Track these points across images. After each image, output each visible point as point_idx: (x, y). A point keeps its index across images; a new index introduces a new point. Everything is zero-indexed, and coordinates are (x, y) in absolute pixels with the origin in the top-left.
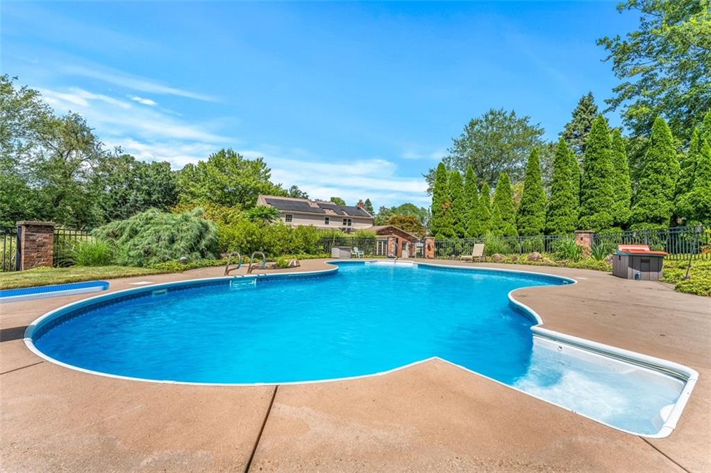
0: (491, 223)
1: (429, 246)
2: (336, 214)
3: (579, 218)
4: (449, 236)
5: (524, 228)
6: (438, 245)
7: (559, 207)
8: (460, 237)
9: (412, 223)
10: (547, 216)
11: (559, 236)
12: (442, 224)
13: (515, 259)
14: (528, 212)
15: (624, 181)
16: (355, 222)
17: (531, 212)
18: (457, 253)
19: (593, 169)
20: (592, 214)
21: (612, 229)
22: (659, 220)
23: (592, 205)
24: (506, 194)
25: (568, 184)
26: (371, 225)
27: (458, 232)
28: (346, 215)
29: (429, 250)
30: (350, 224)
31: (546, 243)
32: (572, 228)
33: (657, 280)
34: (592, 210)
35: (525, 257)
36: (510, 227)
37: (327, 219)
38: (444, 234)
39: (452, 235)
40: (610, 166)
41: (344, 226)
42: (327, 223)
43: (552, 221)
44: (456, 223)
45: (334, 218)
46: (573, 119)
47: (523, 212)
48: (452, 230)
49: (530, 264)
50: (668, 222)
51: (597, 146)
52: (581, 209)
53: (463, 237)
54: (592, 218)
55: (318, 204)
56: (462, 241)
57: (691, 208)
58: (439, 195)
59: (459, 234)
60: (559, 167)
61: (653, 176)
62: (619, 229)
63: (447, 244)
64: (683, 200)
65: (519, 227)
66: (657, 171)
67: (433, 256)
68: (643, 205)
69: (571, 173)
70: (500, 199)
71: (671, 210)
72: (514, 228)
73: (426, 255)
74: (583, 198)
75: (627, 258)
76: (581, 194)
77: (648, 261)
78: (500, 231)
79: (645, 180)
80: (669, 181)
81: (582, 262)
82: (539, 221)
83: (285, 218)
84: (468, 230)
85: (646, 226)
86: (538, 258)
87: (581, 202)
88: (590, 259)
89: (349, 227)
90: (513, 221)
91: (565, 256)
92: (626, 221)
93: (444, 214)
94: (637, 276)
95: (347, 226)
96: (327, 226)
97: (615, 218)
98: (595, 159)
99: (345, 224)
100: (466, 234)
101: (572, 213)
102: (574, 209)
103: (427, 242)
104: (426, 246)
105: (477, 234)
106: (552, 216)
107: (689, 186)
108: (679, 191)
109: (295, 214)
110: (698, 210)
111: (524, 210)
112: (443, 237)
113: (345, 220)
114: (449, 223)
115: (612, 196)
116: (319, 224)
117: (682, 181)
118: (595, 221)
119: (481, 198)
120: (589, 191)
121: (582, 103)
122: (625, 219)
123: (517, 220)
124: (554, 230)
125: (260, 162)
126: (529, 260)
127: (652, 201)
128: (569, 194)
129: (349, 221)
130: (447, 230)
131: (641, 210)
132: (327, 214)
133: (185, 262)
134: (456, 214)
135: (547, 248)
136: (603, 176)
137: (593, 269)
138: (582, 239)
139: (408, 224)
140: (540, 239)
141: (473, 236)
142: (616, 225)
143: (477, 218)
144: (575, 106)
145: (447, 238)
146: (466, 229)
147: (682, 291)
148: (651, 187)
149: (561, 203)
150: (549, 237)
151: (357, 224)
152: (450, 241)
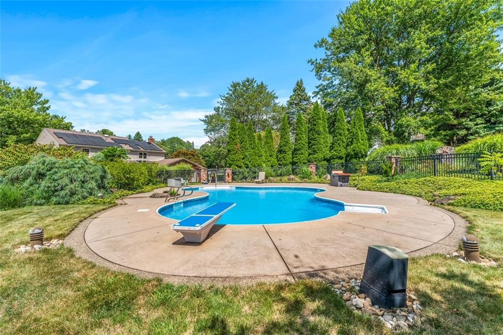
0: (263, 158)
1: (228, 175)
2: (132, 149)
3: (309, 156)
4: (240, 167)
5: (281, 161)
6: (234, 173)
7: (299, 149)
8: (246, 168)
9: (193, 155)
10: (293, 154)
11: (300, 166)
12: (235, 159)
13: (281, 180)
14: (283, 152)
15: (327, 137)
16: (150, 156)
17: (285, 152)
18: (245, 178)
19: (314, 130)
20: (315, 154)
21: (323, 162)
22: (341, 158)
23: (315, 149)
24: (271, 140)
25: (303, 137)
27: (246, 164)
28: (142, 149)
29: (229, 177)
30: (145, 157)
31: (293, 170)
32: (306, 161)
33: (347, 186)
34: (315, 152)
35: (286, 178)
36: (274, 160)
38: (237, 166)
39: (242, 166)
40: (321, 129)
41: (140, 159)
43: (296, 157)
44: (244, 158)
45: (132, 152)
46: (294, 93)
47: (280, 151)
48: (242, 163)
49: (289, 182)
50: (344, 159)
51: (316, 118)
52: (310, 151)
53: (248, 167)
54: (315, 156)
55: (113, 139)
56: (248, 170)
57: (353, 153)
58: (233, 140)
59: (246, 166)
60: (299, 127)
61: (339, 137)
62: (326, 162)
63: (240, 172)
64: (350, 149)
65: (278, 161)
66: (340, 135)
67: (231, 181)
68: (335, 151)
69: (304, 131)
70: (268, 143)
71: (345, 153)
72: (276, 160)
73: (226, 180)
74: (310, 145)
75: (338, 178)
76: (309, 143)
77: (345, 178)
78: (269, 163)
79: (336, 138)
80: (345, 140)
81: (313, 180)
82: (289, 157)
85: (337, 160)
86: (293, 179)
87: (309, 147)
88: (316, 178)
89: (145, 160)
90: (275, 157)
91: (305, 177)
92: (328, 158)
93: (237, 152)
94: (341, 185)
95: (142, 159)
97: (324, 156)
98: (315, 125)
99: (140, 157)
100: (250, 165)
101: (305, 153)
102: (306, 151)
103: (227, 172)
104: (227, 174)
105: (256, 165)
106: (296, 154)
107: (352, 142)
108: (348, 145)
109: (91, 148)
110: (355, 154)
111: (281, 151)
112: (236, 167)
113: (141, 154)
114: (240, 158)
115: (322, 145)
117: (349, 140)
118: (316, 158)
119: (258, 143)
120: (313, 142)
121: (297, 84)
122: (328, 157)
123: (277, 156)
124: (297, 163)
126: (288, 180)
127: (339, 149)
128: (304, 143)
129: (145, 154)
130: (239, 163)
131: (335, 153)
134: (243, 153)
135: (294, 172)
136: (319, 134)
137: (319, 183)
138: (311, 168)
139: (191, 156)
140: (290, 167)
141: (255, 167)
142: (324, 160)
143: (256, 155)
144: (294, 86)
145: (239, 169)
146: (250, 162)
147: (360, 190)
148: (338, 142)
149: (300, 147)
150: (294, 167)
151: (151, 157)
152: (241, 170)
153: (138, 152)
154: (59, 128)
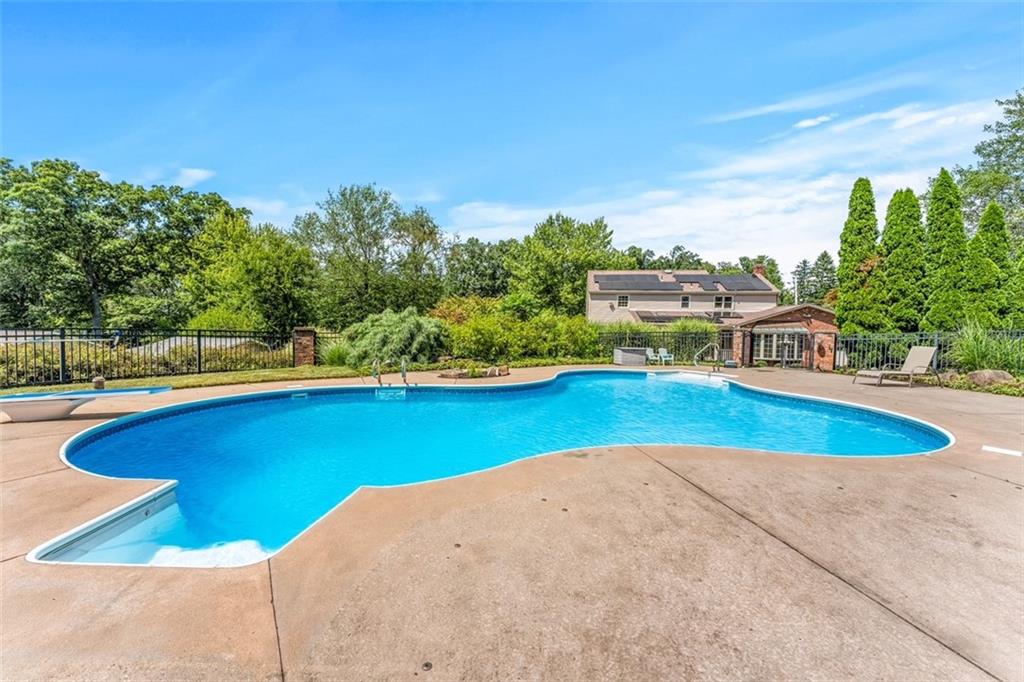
1: (821, 348)
2: (701, 290)
4: (873, 328)
8: (904, 329)
12: (856, 305)
16: (739, 302)
26: (775, 305)
27: (900, 320)
28: (722, 290)
29: (823, 354)
30: (728, 305)
37: (685, 299)
38: (861, 324)
41: (717, 310)
42: (685, 305)
44: (893, 300)
45: (697, 296)
48: (882, 314)
55: (674, 276)
58: (852, 246)
59: (903, 324)
63: (868, 344)
73: (815, 364)
83: (617, 302)
84: (929, 313)
89: (728, 310)
93: (863, 282)
95: (722, 309)
96: (685, 310)
99: (718, 305)
103: (816, 339)
109: (632, 294)
112: (859, 329)
113: (719, 299)
114: (876, 300)
116: (672, 307)
125: (600, 225)
129: (728, 299)
130: (868, 317)
132: (685, 290)
133: (390, 365)
134: (894, 282)
143: (956, 286)
145: (867, 333)
146: (924, 311)
151: (741, 303)
152: (876, 337)
153: (713, 295)
154: (621, 269)
